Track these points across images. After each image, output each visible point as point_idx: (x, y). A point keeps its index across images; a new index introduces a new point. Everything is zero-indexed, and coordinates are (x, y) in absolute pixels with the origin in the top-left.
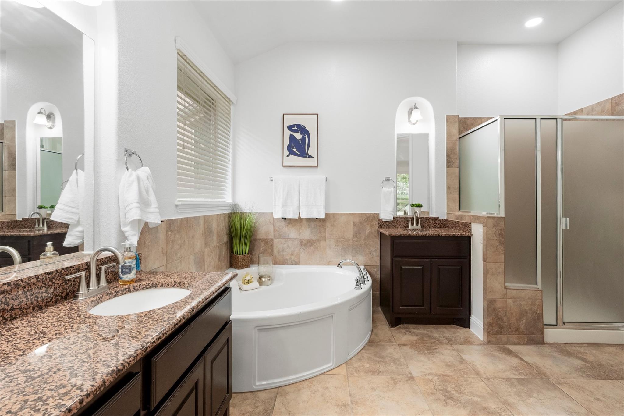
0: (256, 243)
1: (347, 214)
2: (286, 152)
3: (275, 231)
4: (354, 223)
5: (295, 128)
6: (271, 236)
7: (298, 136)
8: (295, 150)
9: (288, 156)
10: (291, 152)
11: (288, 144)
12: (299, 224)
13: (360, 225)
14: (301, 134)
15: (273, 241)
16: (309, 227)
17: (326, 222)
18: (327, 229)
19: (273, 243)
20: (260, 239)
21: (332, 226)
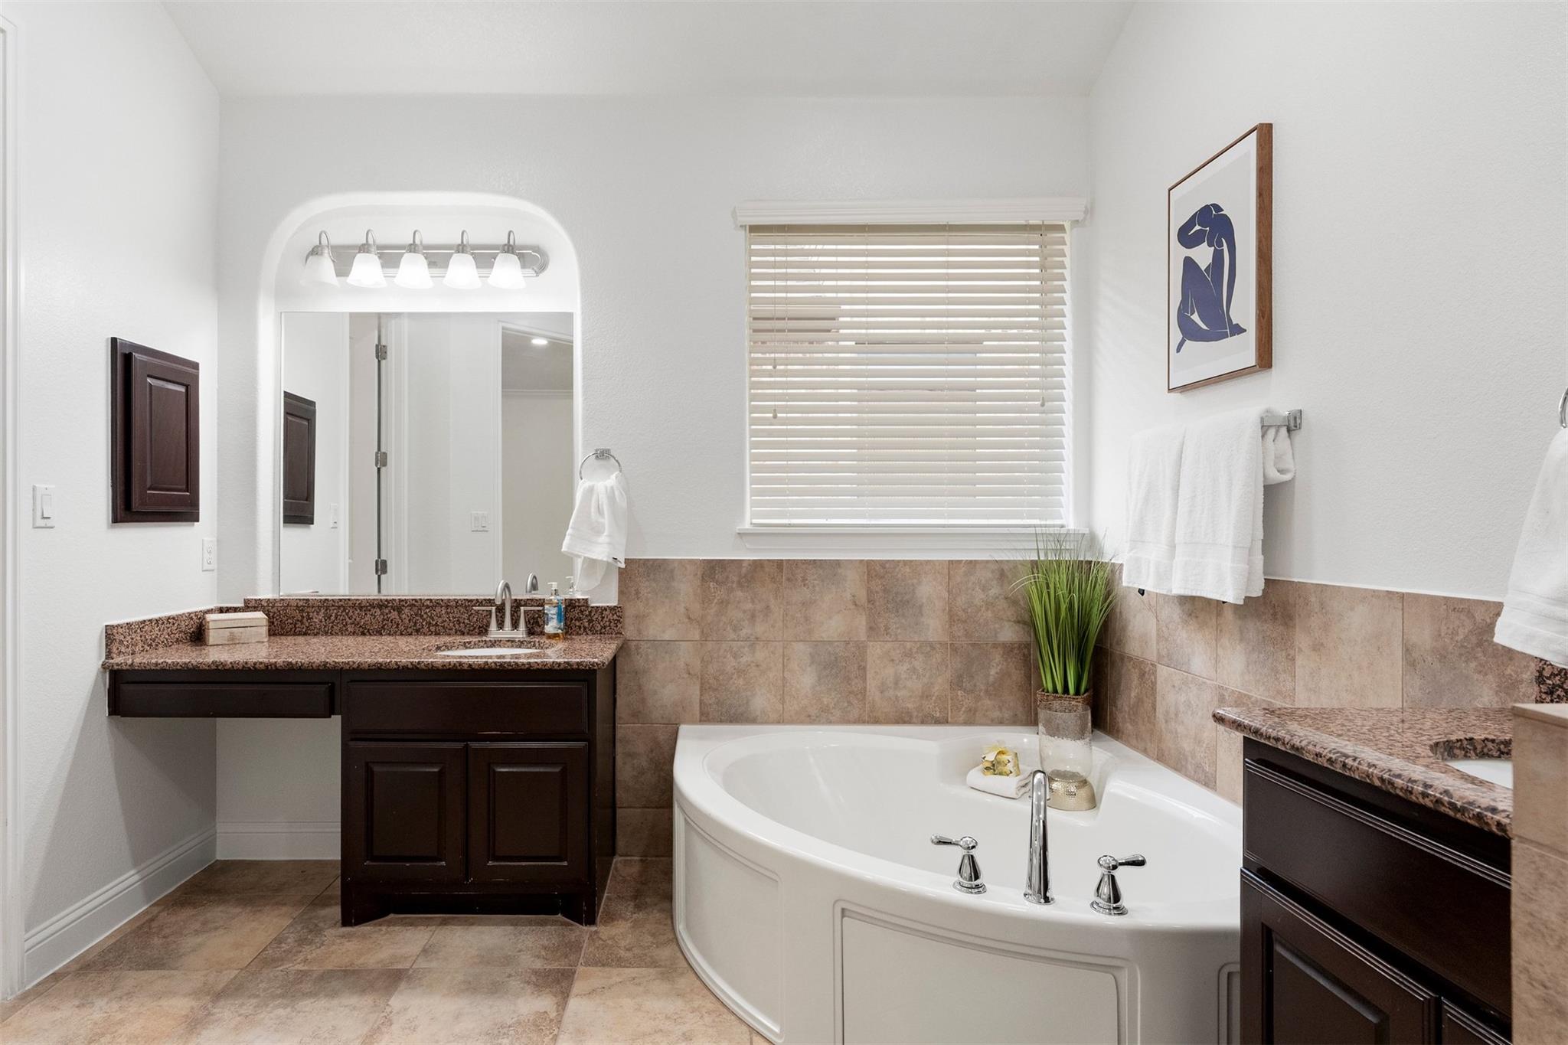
0: (1123, 671)
1: (1375, 593)
2: (1177, 335)
3: (1160, 637)
4: (1407, 650)
5: (1198, 227)
6: (1151, 655)
7: (1203, 255)
8: (1195, 317)
9: (1178, 350)
10: (1190, 333)
11: (1181, 299)
12: (1214, 620)
13: (1437, 666)
14: (1210, 245)
15: (1154, 673)
16: (1241, 640)
17: (1294, 627)
18: (1299, 661)
19: (1155, 678)
20: (1130, 659)
21: (1317, 647)
